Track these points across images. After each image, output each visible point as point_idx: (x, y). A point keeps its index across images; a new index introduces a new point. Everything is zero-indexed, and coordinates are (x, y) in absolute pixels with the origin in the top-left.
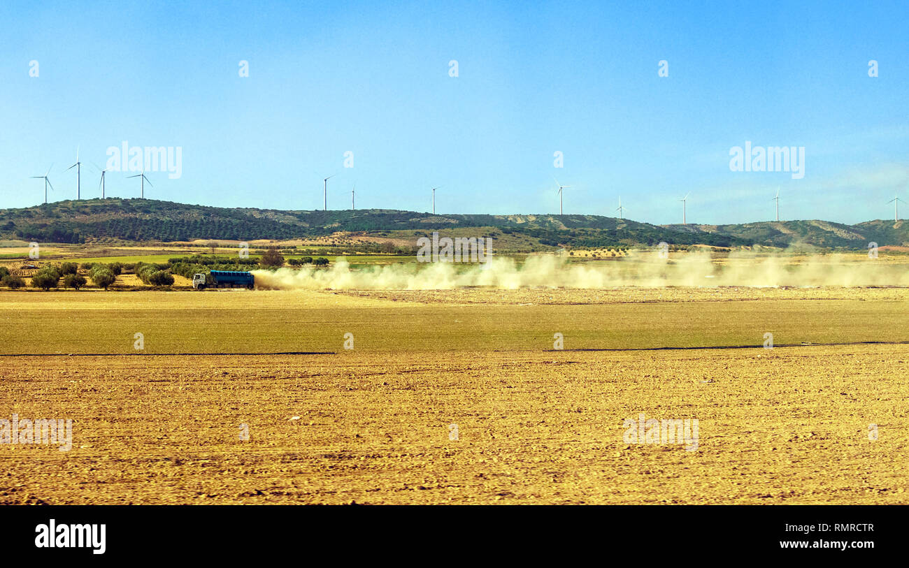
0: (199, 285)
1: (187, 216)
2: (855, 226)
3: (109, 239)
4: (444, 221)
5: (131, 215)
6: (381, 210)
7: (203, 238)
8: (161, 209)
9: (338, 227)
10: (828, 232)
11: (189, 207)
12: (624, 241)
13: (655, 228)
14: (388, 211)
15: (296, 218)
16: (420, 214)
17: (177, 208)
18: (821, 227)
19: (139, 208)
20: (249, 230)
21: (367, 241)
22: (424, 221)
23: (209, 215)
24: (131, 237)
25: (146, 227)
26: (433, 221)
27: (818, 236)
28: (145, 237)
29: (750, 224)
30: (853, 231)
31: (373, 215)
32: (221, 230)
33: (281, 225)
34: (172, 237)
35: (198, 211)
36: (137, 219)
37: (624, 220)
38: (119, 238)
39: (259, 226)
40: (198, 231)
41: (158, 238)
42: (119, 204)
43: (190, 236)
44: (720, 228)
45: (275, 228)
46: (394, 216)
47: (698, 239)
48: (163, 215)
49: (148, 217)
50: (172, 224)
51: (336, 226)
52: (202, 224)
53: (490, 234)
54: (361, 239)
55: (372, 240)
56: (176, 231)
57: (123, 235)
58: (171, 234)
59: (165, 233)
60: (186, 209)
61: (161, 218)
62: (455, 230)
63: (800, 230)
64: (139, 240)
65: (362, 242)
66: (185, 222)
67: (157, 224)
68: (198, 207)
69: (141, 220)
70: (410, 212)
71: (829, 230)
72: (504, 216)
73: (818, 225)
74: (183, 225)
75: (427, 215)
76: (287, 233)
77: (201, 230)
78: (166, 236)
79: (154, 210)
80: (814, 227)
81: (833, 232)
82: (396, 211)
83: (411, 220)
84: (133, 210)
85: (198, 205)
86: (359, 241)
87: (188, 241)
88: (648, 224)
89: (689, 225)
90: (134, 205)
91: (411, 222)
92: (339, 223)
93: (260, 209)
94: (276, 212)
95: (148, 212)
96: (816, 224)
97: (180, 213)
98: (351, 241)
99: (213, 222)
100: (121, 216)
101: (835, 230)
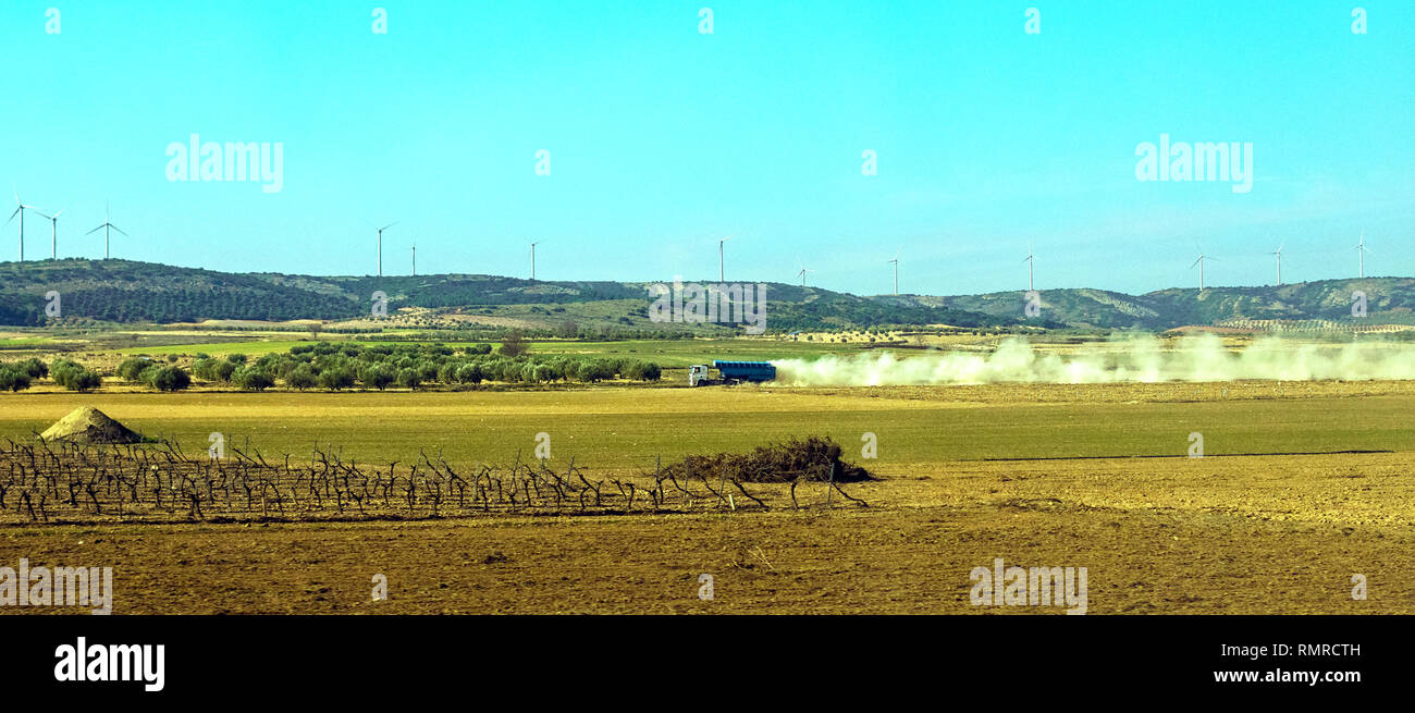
0: (700, 381)
1: (191, 286)
2: (1142, 297)
3: (81, 320)
4: (558, 292)
5: (107, 284)
6: (465, 276)
7: (215, 318)
8: (149, 275)
9: (403, 301)
10: (1108, 306)
11: (189, 272)
12: (829, 320)
13: (860, 301)
14: (475, 277)
15: (338, 288)
16: (522, 281)
17: (173, 274)
18: (1095, 299)
19: (119, 273)
20: (282, 305)
21: (465, 322)
22: (529, 291)
23: (220, 283)
24: (112, 317)
25: (132, 302)
26: (543, 291)
27: (1091, 311)
28: (130, 316)
29: (992, 295)
30: (1142, 304)
31: (454, 283)
32: (242, 305)
33: (326, 299)
34: (171, 316)
35: (204, 278)
36: (116, 289)
37: (815, 289)
38: (95, 318)
39: (294, 299)
40: (207, 307)
41: (150, 318)
42: (87, 267)
43: (197, 315)
44: (948, 300)
45: (318, 303)
46: (484, 283)
47: (934, 316)
48: (154, 283)
49: (131, 286)
50: (167, 297)
51: (401, 298)
52: (212, 296)
53: (638, 311)
54: (456, 317)
55: (473, 320)
56: (176, 307)
57: (100, 314)
58: (169, 312)
59: (160, 310)
60: (186, 274)
61: (152, 289)
62: (587, 304)
63: (1064, 302)
64: (123, 321)
65: (459, 322)
66: (187, 293)
67: (147, 298)
68: (201, 272)
69: (123, 291)
70: (508, 279)
71: (1107, 303)
72: (636, 284)
73: (1091, 296)
74: (185, 298)
75: (532, 282)
76: (336, 310)
77: (211, 306)
78: (162, 314)
79: (140, 276)
80: (1086, 298)
81: (1112, 306)
82: (486, 276)
83: (509, 290)
84: (109, 276)
85: (202, 269)
86: (454, 320)
87: (195, 322)
88: (849, 294)
89: (902, 296)
90: (109, 268)
91: (511, 292)
92: (406, 294)
93: (285, 274)
94: (309, 278)
95: (132, 280)
96: (1087, 295)
97: (177, 281)
98: (442, 322)
99: (228, 293)
100: (92, 285)
101: (1116, 303)
